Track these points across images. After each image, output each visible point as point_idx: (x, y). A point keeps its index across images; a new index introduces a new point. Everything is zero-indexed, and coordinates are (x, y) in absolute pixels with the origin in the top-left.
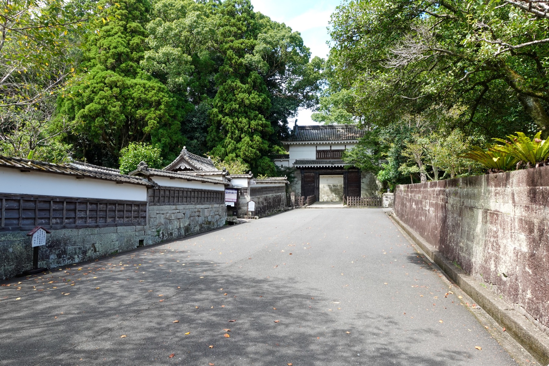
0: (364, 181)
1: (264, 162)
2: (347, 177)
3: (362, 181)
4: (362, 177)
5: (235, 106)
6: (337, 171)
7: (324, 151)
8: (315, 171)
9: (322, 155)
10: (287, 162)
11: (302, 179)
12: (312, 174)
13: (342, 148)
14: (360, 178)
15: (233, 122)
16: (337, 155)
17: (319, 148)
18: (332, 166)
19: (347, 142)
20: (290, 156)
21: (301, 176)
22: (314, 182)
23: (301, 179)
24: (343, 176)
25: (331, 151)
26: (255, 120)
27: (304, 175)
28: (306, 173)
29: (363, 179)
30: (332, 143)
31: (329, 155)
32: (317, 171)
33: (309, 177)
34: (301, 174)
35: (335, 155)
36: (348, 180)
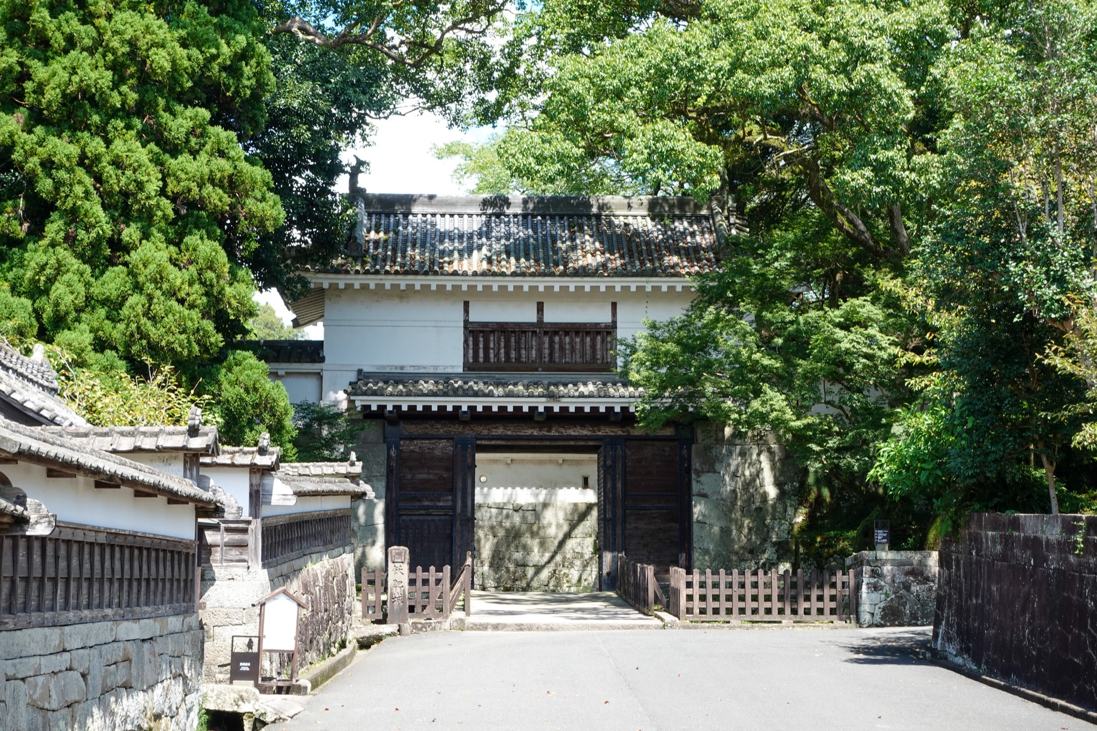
0: (707, 490)
1: (237, 382)
2: (619, 466)
3: (695, 487)
4: (696, 464)
5: (94, 75)
6: (572, 432)
7: (504, 330)
8: (455, 429)
9: (497, 350)
10: (311, 383)
11: (390, 471)
12: (443, 447)
13: (600, 315)
14: (688, 471)
15: (83, 156)
16: (573, 350)
17: (482, 314)
18: (548, 409)
19: (626, 289)
20: (327, 351)
21: (383, 458)
22: (452, 491)
23: (383, 470)
24: (595, 456)
25: (542, 329)
26: (194, 153)
27: (399, 452)
28: (411, 438)
29: (704, 478)
30: (549, 289)
31: (528, 349)
32: (469, 432)
33: (423, 461)
34: (384, 447)
35: (562, 349)
36: (625, 484)
